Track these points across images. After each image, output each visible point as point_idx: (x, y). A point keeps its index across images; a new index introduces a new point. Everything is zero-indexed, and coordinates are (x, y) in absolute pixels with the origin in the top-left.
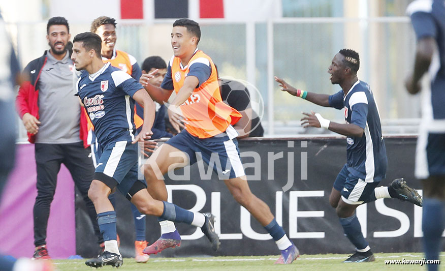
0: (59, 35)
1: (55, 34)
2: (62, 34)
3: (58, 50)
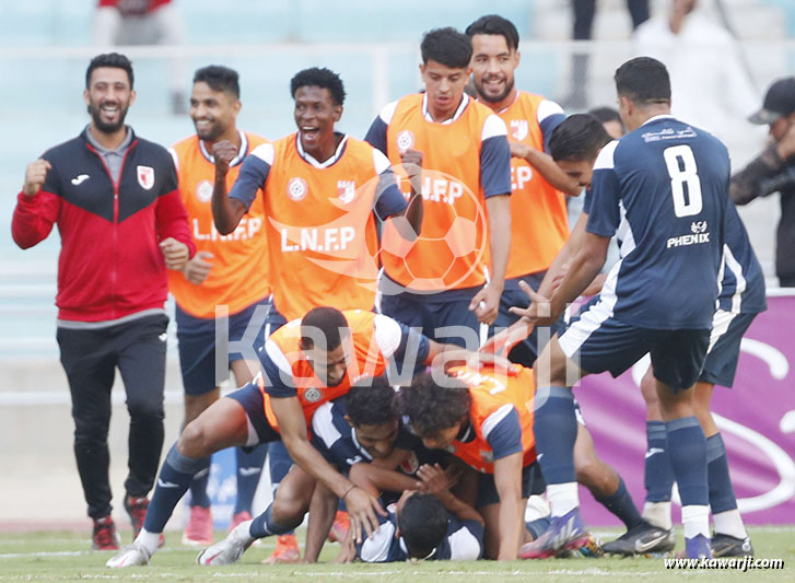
0: (111, 89)
1: (103, 87)
2: (118, 87)
3: (106, 121)
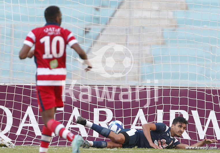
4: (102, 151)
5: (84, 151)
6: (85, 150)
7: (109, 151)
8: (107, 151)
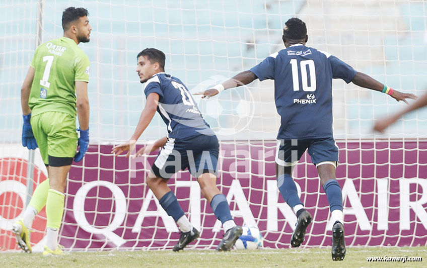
4: (283, 255)
5: (252, 257)
6: (253, 255)
7: (296, 254)
8: (294, 254)
